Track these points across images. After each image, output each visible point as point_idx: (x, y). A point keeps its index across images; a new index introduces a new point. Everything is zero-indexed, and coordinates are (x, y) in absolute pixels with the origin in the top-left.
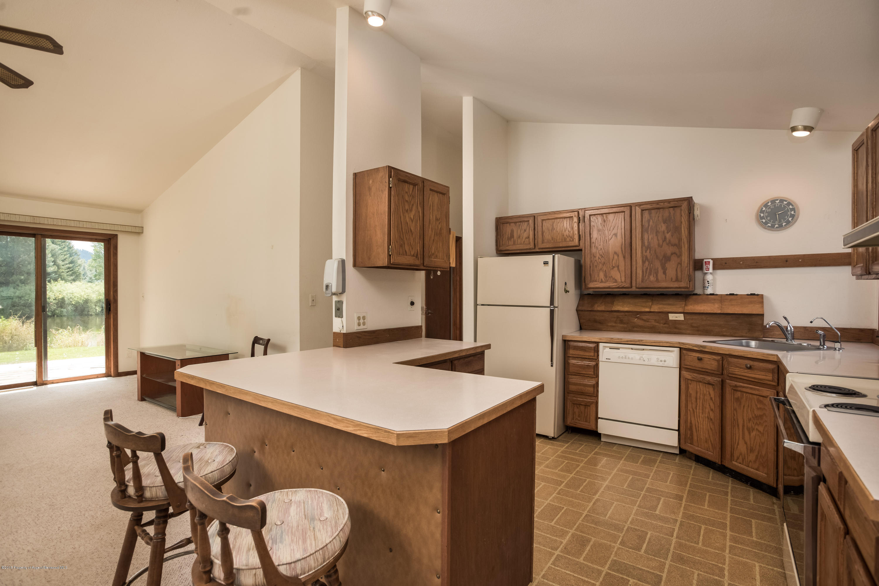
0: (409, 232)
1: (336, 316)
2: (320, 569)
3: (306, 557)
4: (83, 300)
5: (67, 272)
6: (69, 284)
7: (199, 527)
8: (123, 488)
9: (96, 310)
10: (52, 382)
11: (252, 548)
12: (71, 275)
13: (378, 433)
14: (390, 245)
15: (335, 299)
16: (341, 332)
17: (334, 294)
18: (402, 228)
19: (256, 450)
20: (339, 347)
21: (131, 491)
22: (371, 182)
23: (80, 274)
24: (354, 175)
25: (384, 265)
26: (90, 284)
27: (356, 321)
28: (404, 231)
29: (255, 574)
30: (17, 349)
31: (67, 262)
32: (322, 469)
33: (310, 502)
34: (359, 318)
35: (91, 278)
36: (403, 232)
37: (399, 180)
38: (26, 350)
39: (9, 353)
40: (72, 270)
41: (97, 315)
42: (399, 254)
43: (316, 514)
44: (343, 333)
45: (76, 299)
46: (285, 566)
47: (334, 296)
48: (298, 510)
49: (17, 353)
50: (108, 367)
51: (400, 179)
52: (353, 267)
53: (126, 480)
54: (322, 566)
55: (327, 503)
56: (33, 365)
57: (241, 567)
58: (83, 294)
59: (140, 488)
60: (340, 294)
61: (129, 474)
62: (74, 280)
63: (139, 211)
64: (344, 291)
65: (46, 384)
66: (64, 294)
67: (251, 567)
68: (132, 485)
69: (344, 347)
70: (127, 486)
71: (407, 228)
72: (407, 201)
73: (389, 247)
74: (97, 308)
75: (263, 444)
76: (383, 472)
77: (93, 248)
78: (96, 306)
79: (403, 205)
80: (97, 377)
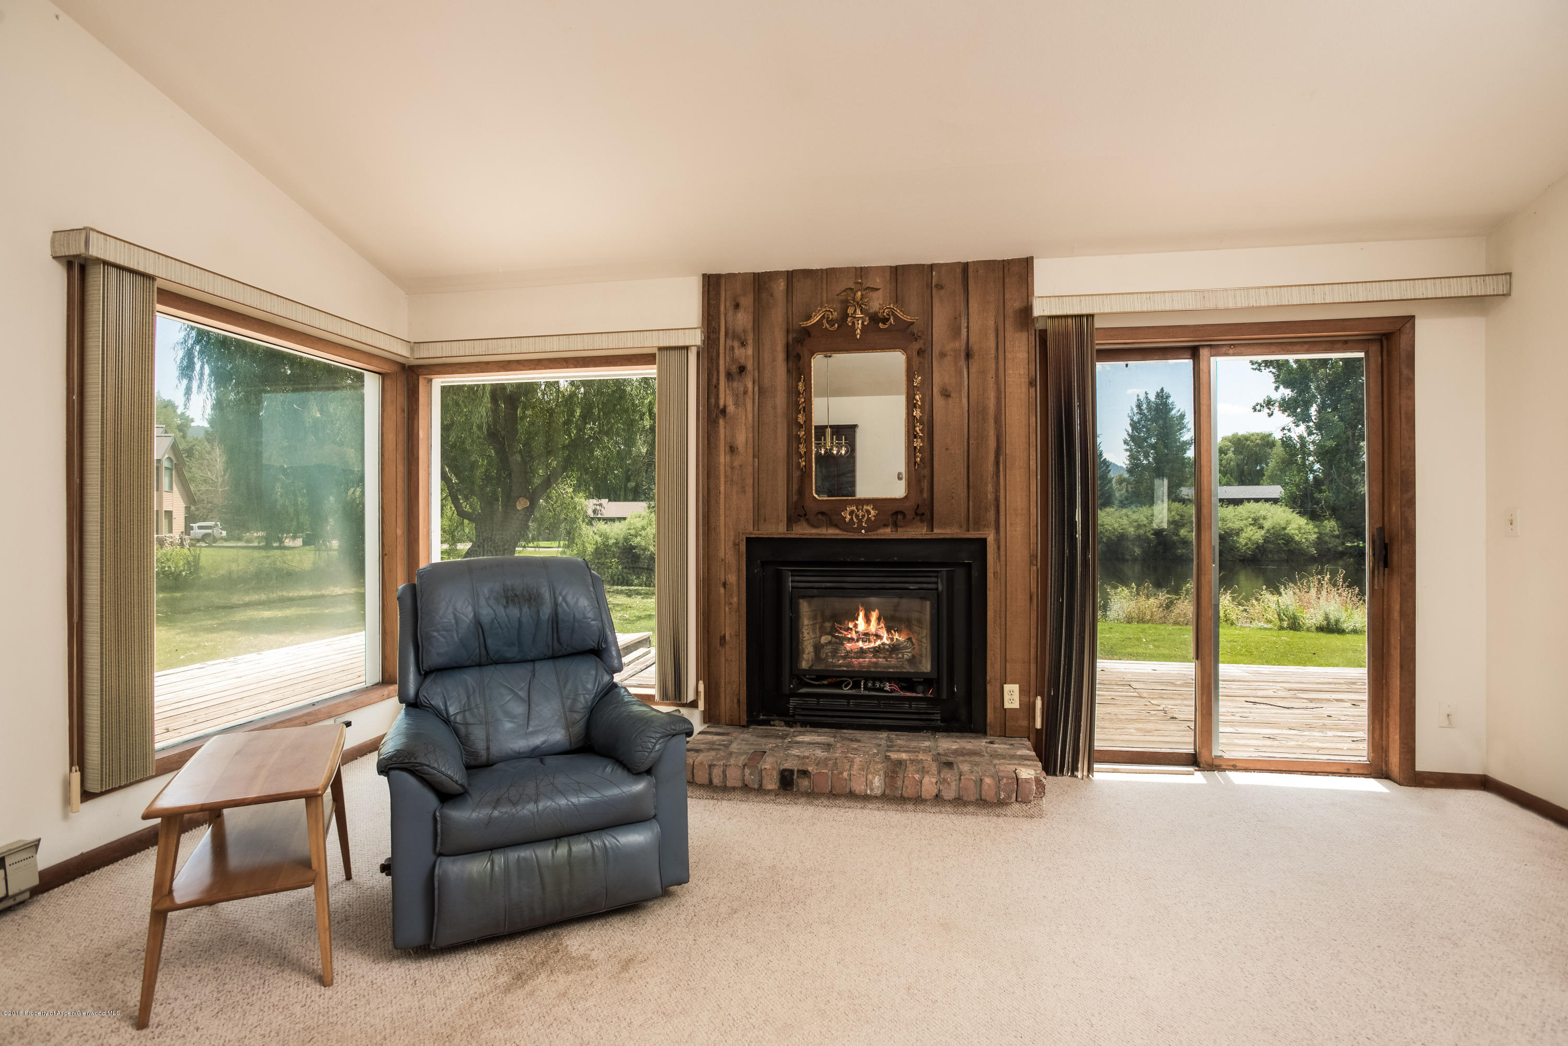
10: (1234, 766)
50: (1380, 747)
65: (1219, 768)
80: (1348, 771)
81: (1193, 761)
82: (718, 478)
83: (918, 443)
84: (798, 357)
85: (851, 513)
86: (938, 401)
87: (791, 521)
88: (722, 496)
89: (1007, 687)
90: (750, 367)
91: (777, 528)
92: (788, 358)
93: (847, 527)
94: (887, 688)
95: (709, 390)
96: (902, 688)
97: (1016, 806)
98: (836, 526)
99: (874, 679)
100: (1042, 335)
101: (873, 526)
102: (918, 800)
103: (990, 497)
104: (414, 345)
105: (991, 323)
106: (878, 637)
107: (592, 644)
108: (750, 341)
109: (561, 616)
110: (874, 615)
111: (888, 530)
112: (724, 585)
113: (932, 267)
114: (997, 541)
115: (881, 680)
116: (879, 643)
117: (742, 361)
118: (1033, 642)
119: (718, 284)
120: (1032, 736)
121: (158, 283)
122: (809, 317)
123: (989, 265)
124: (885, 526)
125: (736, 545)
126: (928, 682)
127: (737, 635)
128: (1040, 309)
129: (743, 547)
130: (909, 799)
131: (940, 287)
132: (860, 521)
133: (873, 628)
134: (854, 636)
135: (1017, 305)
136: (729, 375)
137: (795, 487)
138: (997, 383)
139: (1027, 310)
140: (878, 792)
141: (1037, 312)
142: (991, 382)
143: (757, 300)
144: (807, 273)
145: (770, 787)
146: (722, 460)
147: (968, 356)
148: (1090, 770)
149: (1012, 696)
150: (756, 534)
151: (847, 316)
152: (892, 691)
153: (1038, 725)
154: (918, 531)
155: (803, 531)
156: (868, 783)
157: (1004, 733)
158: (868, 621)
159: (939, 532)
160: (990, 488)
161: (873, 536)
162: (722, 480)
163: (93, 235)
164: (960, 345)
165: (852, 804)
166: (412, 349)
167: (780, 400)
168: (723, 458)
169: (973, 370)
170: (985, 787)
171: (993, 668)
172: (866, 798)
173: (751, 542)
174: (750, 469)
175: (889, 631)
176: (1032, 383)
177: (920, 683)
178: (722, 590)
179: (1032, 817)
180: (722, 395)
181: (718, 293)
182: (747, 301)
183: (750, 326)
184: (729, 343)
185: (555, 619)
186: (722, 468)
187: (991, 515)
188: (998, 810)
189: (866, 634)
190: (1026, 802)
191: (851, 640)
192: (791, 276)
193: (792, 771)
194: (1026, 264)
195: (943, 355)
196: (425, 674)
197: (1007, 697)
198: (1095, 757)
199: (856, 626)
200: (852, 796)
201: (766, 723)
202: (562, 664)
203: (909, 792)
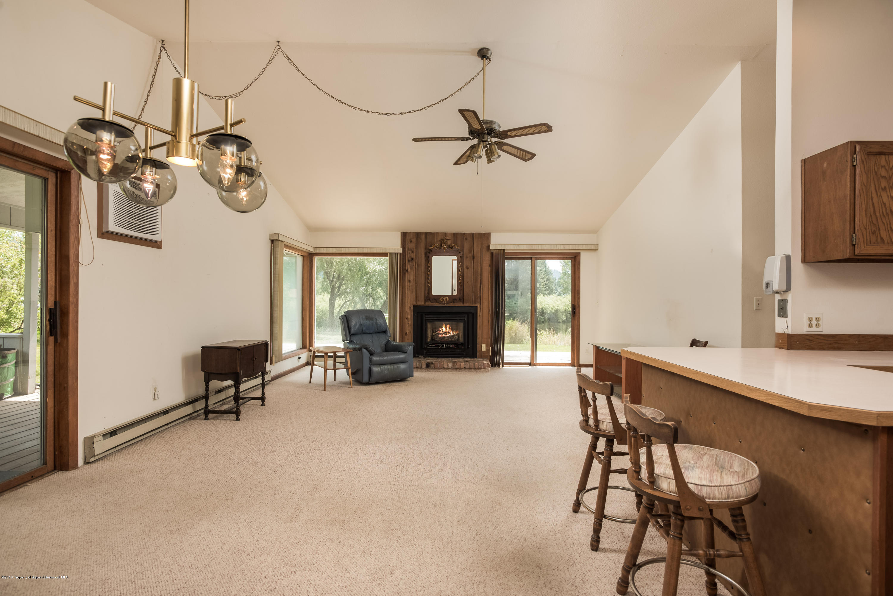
0: (887, 214)
1: (779, 316)
2: (724, 502)
3: (711, 486)
4: (555, 310)
5: (545, 288)
6: (546, 297)
7: (633, 439)
8: (586, 419)
9: (563, 318)
10: (540, 365)
11: (669, 467)
12: (547, 290)
13: (789, 402)
14: (854, 233)
15: (778, 297)
16: (785, 333)
17: (777, 292)
18: (874, 211)
19: (682, 420)
20: (783, 348)
21: (591, 422)
22: (825, 165)
23: (553, 289)
24: (802, 162)
25: (845, 258)
26: (559, 297)
27: (807, 322)
28: (878, 214)
29: (670, 482)
30: (518, 343)
31: (545, 280)
32: (741, 442)
33: (722, 457)
34: (810, 319)
35: (559, 293)
36: (876, 216)
37: (869, 154)
38: (522, 344)
39: (514, 345)
40: (548, 286)
41: (563, 322)
42: (869, 243)
43: (726, 465)
44: (788, 334)
45: (550, 309)
46: (693, 485)
47: (777, 295)
48: (711, 459)
49: (518, 345)
50: (573, 359)
51: (870, 152)
52: (802, 262)
53: (589, 414)
54: (726, 500)
55: (738, 462)
56: (529, 353)
57: (659, 474)
58: (554, 305)
59: (597, 421)
60: (783, 292)
61: (590, 411)
62: (549, 294)
63: (595, 231)
64: (788, 288)
65: (536, 365)
66: (543, 305)
67: (667, 477)
68: (592, 417)
69: (788, 349)
70: (589, 418)
71: (884, 210)
72: (884, 177)
73: (852, 236)
74: (564, 317)
75: (688, 414)
76: (802, 451)
77: (561, 267)
78: (563, 315)
79: (876, 183)
80: (566, 365)
81: (530, 364)
82: (405, 289)
83: (460, 281)
84: (428, 257)
85: (442, 299)
86: (465, 270)
87: (426, 301)
88: (406, 294)
89: (482, 345)
90: (415, 259)
91: (422, 303)
92: (425, 256)
93: (441, 303)
94: (451, 346)
95: (403, 264)
96: (455, 347)
97: (483, 369)
98: (438, 303)
99: (448, 344)
100: (492, 253)
101: (448, 302)
102: (460, 368)
103: (479, 295)
104: (315, 248)
105: (479, 249)
106: (449, 333)
107: (384, 330)
108: (415, 252)
109: (378, 323)
110: (448, 326)
111: (452, 304)
112: (407, 318)
113: (464, 234)
114: (480, 307)
115: (450, 344)
116: (449, 335)
117: (413, 257)
118: (489, 333)
119: (406, 235)
120: (489, 358)
121: (285, 243)
122: (431, 246)
123: (480, 234)
124: (451, 303)
125: (410, 307)
126: (462, 344)
127: (410, 332)
128: (492, 247)
129: (412, 308)
130: (458, 369)
131: (466, 239)
132: (444, 301)
133: (448, 330)
134: (442, 333)
135: (486, 245)
136: (409, 261)
137: (427, 292)
138: (481, 265)
139: (488, 247)
140: (450, 367)
141: (491, 248)
142: (479, 265)
143: (417, 239)
144: (431, 234)
145: (424, 367)
146: (406, 284)
147: (473, 258)
148: (503, 366)
149: (484, 348)
150: (416, 304)
151: (442, 246)
152: (453, 347)
153: (490, 355)
154: (460, 304)
155: (429, 304)
156: (448, 365)
157: (482, 357)
158: (446, 328)
159: (465, 304)
160: (478, 293)
161: (448, 305)
162: (407, 290)
163: (280, 235)
164: (471, 255)
165: (444, 371)
166: (314, 250)
167: (423, 268)
168: (407, 284)
169: (475, 261)
170: (476, 365)
171: (479, 340)
172: (448, 369)
173: (415, 307)
174: (414, 287)
175: (452, 331)
176: (490, 266)
177: (460, 345)
178: (406, 320)
179: (487, 372)
180: (407, 266)
181: (406, 238)
182: (414, 240)
183: (415, 247)
184: (409, 252)
185: (377, 324)
186: (406, 286)
187: (479, 300)
188: (479, 371)
189: (446, 332)
190: (485, 368)
191: (441, 334)
192: (426, 234)
193: (429, 363)
194: (489, 234)
195: (467, 257)
196: (351, 335)
197: (482, 348)
198: (504, 364)
199: (442, 330)
200: (444, 368)
201: (418, 357)
202: (378, 334)
203: (458, 367)
